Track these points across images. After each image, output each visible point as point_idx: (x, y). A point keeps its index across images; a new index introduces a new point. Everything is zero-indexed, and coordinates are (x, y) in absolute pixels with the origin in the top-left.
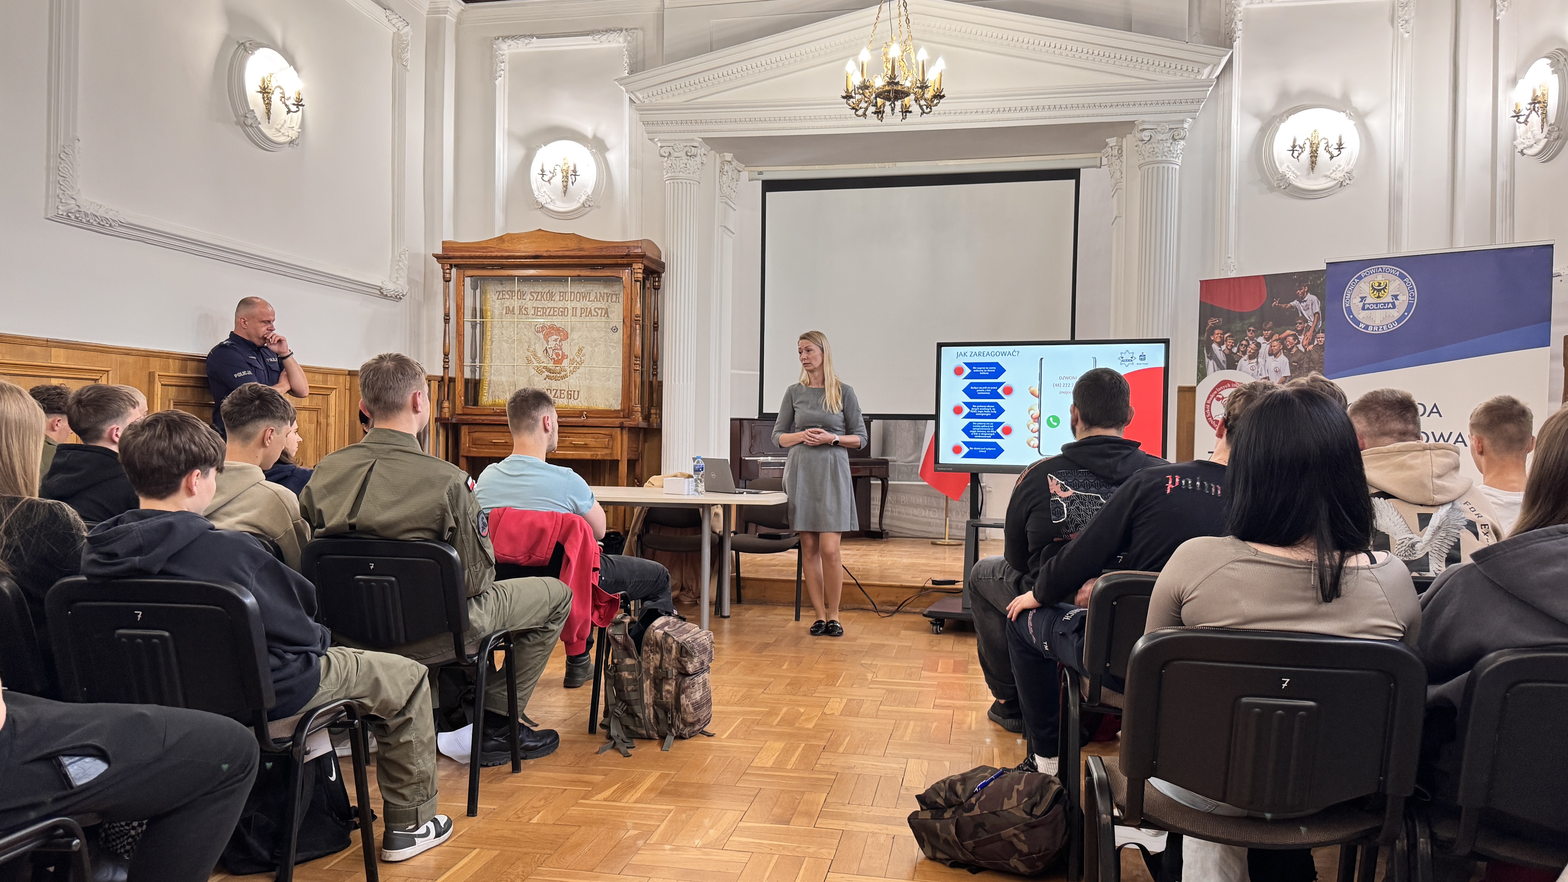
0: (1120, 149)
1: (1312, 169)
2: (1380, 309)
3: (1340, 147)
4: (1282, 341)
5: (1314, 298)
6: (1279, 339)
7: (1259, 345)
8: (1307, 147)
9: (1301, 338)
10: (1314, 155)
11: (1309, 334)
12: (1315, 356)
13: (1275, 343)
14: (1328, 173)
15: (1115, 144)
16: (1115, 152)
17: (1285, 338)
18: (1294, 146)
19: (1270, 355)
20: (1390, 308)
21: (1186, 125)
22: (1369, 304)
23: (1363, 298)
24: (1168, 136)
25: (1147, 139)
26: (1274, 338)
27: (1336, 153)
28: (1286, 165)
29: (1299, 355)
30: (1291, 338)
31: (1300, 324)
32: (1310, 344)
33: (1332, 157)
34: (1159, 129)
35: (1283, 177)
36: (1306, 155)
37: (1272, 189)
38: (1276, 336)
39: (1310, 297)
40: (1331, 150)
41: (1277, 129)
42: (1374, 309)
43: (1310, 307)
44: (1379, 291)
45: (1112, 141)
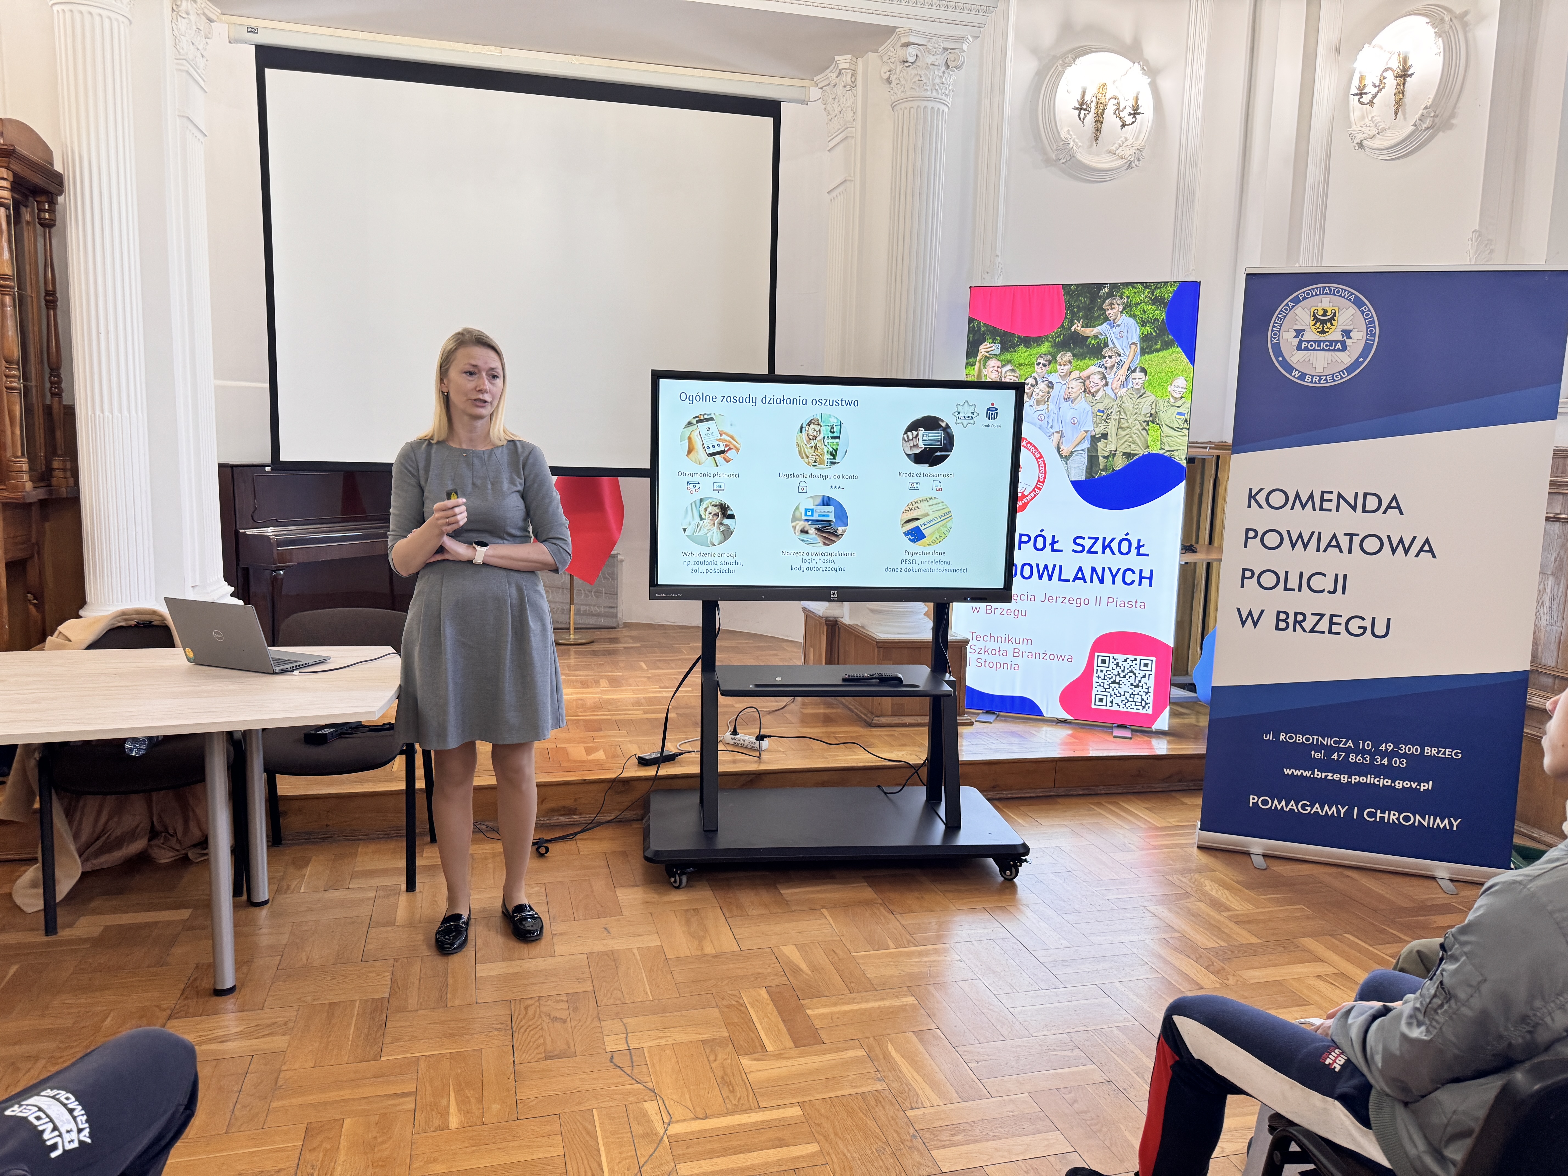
0: (854, 75)
1: (1096, 140)
2: (1323, 350)
3: (1135, 113)
4: (1084, 381)
5: (1131, 321)
6: (1080, 378)
7: (1051, 385)
8: (1093, 105)
9: (1110, 377)
10: (1099, 120)
11: (1123, 372)
12: (1128, 404)
13: (1075, 383)
14: (1114, 148)
15: (847, 65)
16: (847, 78)
17: (1088, 377)
18: (1082, 103)
19: (1067, 399)
20: (1338, 350)
21: (965, 47)
22: (1308, 342)
23: (1299, 333)
24: (940, 60)
25: (911, 60)
26: (1073, 376)
27: (1129, 119)
28: (1066, 130)
29: (1106, 401)
30: (1096, 378)
31: (1110, 357)
32: (1123, 386)
33: (1123, 126)
34: (930, 46)
35: (1064, 146)
36: (1090, 119)
37: (1049, 162)
38: (1076, 374)
39: (1125, 320)
40: (1122, 114)
41: (1060, 75)
42: (1314, 350)
43: (1124, 334)
44: (1324, 322)
45: (843, 61)
